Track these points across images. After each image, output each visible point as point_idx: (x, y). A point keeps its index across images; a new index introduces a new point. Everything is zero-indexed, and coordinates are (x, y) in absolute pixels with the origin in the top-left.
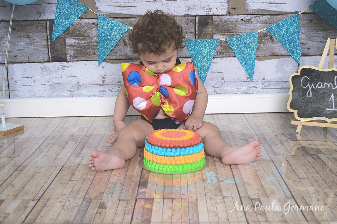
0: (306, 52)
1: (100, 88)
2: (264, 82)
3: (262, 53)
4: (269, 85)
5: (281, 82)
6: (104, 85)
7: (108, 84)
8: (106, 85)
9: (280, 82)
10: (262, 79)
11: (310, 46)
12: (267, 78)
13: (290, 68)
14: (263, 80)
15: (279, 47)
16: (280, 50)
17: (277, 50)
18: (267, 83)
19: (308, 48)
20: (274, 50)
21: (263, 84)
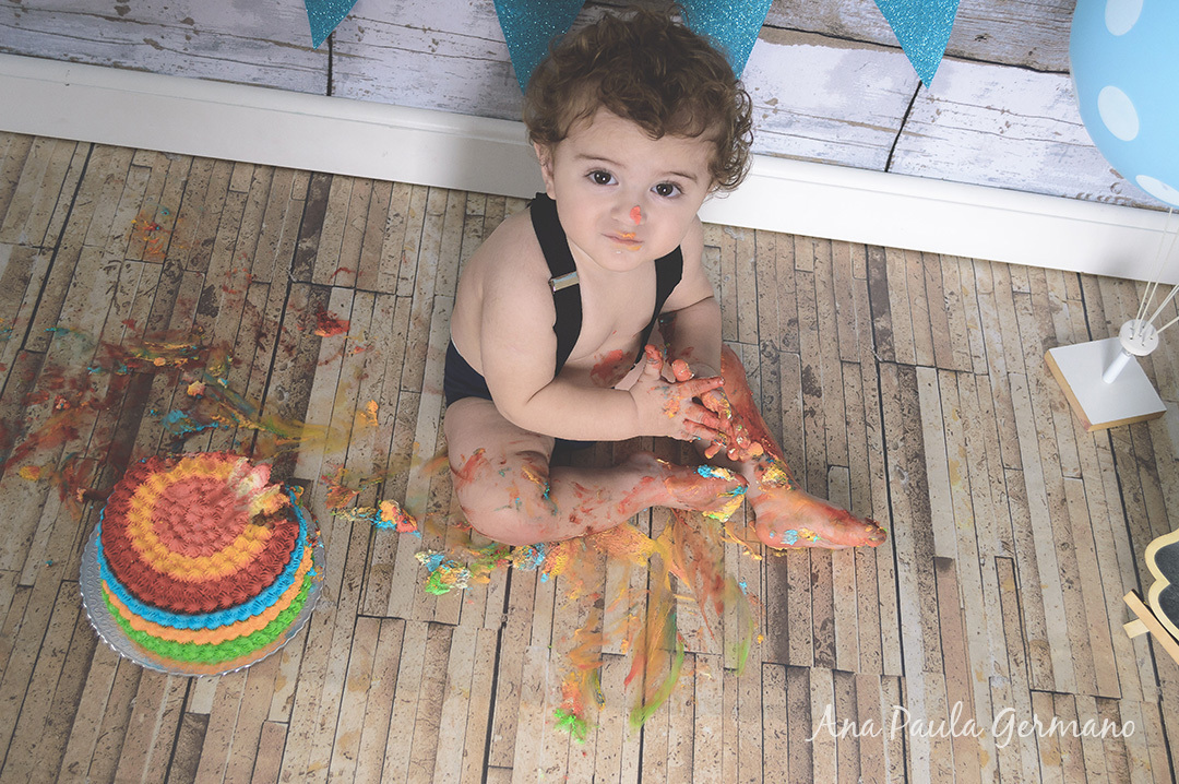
0: (968, 47)
1: (110, 30)
2: (771, 111)
3: (792, 20)
4: (789, 124)
5: (837, 123)
6: (126, 20)
7: (142, 21)
8: (134, 21)
9: (833, 123)
10: (767, 103)
11: (993, 28)
12: (785, 100)
13: (887, 83)
14: (768, 106)
15: (864, 13)
16: (867, 22)
17: (854, 19)
18: (782, 117)
19: (982, 37)
20: (842, 16)
21: (765, 116)
